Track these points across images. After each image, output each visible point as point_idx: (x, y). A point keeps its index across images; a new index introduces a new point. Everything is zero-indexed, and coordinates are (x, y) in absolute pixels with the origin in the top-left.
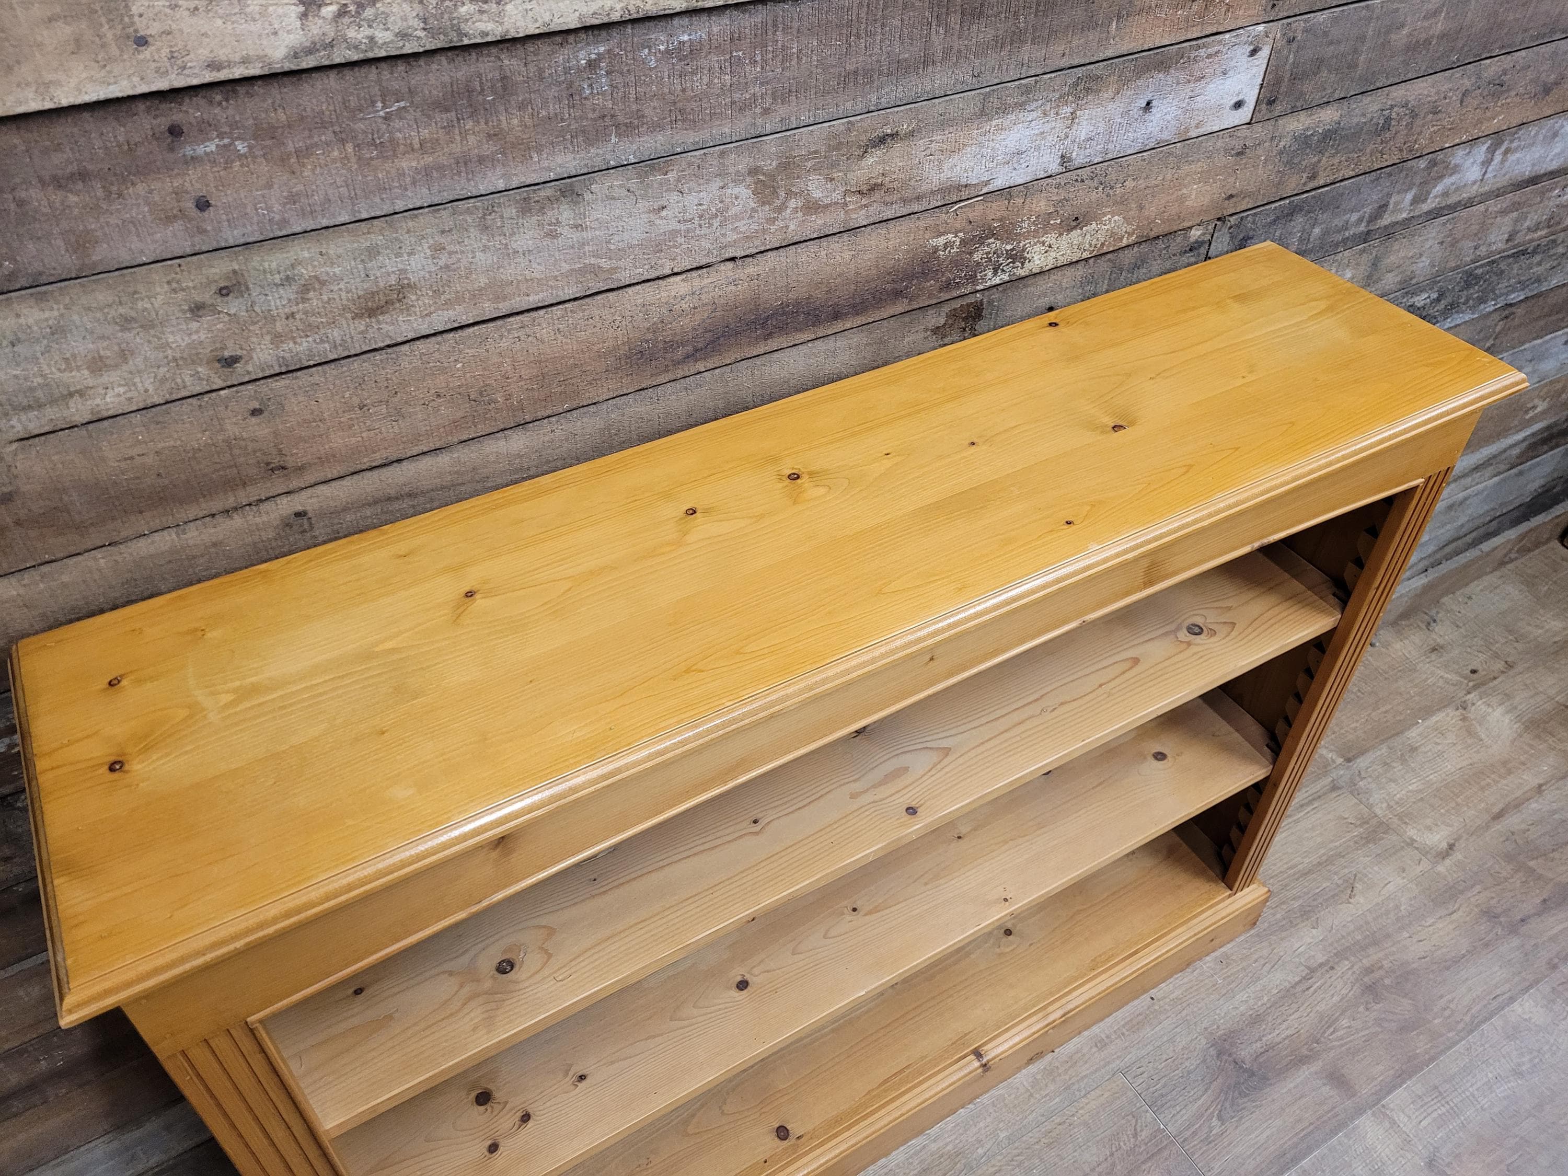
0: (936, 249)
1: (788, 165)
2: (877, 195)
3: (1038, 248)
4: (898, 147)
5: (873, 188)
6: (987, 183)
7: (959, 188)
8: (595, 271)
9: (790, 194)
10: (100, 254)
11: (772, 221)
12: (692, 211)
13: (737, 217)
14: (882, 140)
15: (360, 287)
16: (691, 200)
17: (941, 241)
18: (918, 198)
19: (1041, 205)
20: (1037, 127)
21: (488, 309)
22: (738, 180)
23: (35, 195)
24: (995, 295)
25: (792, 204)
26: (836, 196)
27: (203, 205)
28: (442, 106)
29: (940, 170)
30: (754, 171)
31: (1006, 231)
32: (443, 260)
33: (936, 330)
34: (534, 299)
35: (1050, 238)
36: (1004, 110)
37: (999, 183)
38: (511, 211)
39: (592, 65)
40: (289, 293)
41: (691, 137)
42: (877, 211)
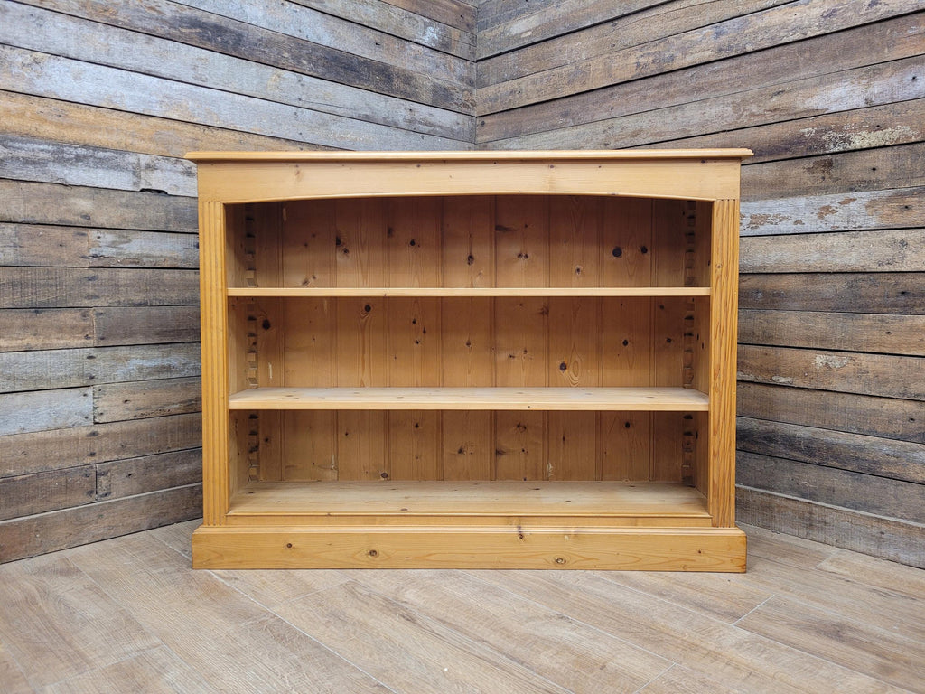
0: (804, 133)
1: (744, 101)
2: (777, 112)
3: (857, 137)
4: (785, 96)
5: (776, 110)
6: (827, 109)
7: (813, 110)
8: (684, 130)
9: (744, 110)
10: (596, 118)
11: (738, 119)
12: (713, 115)
13: (728, 117)
14: (779, 93)
15: (632, 129)
16: (713, 111)
17: (806, 130)
18: (795, 114)
19: (856, 118)
20: (850, 88)
21: (658, 139)
22: (728, 105)
23: (590, 106)
24: (839, 157)
25: (745, 113)
26: (761, 112)
27: (612, 109)
28: (658, 87)
29: (803, 103)
30: (733, 103)
31: (839, 129)
32: (651, 124)
33: (809, 169)
34: (669, 138)
35: (864, 133)
36: (831, 82)
37: (833, 110)
38: (666, 112)
39: (692, 76)
40: (620, 130)
41: (717, 94)
42: (777, 118)
